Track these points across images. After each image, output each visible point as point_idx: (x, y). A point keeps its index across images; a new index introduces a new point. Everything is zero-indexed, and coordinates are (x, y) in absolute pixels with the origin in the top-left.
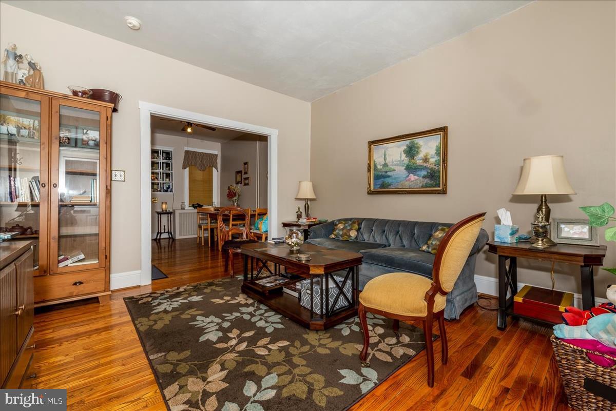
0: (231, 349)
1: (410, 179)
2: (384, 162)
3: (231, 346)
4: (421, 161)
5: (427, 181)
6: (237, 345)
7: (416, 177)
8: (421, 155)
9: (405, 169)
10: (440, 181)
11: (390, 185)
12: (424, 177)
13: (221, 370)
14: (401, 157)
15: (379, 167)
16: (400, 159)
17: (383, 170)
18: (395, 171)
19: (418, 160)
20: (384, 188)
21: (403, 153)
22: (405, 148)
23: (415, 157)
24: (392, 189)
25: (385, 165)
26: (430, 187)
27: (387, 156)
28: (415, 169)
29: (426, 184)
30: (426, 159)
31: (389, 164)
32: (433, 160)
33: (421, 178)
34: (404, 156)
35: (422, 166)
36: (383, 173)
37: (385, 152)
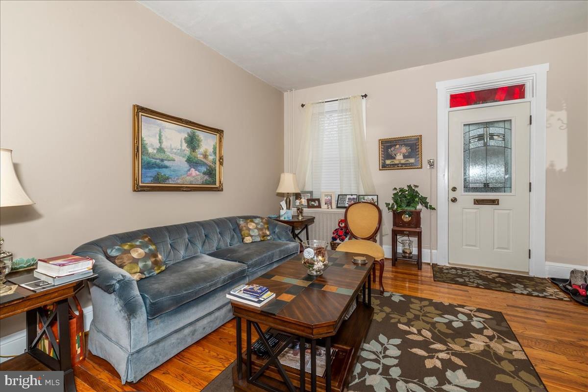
0: (450, 352)
1: (191, 174)
2: (159, 145)
3: (448, 353)
4: (202, 156)
5: (206, 177)
6: (442, 351)
7: (198, 173)
8: (201, 150)
9: (186, 161)
10: (216, 179)
11: (168, 178)
12: (204, 173)
13: (471, 343)
14: (181, 145)
15: (150, 150)
16: (180, 148)
17: (158, 156)
18: (174, 161)
19: (199, 155)
20: (160, 183)
21: (183, 141)
22: (187, 136)
23: (196, 151)
24: (171, 183)
25: (161, 150)
26: (209, 184)
27: (163, 138)
28: (197, 163)
29: (206, 180)
30: (206, 155)
31: (166, 150)
32: (211, 158)
33: (202, 174)
34: (185, 145)
35: (202, 161)
36: (158, 161)
37: (160, 131)
